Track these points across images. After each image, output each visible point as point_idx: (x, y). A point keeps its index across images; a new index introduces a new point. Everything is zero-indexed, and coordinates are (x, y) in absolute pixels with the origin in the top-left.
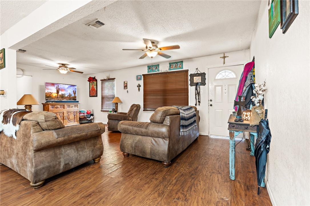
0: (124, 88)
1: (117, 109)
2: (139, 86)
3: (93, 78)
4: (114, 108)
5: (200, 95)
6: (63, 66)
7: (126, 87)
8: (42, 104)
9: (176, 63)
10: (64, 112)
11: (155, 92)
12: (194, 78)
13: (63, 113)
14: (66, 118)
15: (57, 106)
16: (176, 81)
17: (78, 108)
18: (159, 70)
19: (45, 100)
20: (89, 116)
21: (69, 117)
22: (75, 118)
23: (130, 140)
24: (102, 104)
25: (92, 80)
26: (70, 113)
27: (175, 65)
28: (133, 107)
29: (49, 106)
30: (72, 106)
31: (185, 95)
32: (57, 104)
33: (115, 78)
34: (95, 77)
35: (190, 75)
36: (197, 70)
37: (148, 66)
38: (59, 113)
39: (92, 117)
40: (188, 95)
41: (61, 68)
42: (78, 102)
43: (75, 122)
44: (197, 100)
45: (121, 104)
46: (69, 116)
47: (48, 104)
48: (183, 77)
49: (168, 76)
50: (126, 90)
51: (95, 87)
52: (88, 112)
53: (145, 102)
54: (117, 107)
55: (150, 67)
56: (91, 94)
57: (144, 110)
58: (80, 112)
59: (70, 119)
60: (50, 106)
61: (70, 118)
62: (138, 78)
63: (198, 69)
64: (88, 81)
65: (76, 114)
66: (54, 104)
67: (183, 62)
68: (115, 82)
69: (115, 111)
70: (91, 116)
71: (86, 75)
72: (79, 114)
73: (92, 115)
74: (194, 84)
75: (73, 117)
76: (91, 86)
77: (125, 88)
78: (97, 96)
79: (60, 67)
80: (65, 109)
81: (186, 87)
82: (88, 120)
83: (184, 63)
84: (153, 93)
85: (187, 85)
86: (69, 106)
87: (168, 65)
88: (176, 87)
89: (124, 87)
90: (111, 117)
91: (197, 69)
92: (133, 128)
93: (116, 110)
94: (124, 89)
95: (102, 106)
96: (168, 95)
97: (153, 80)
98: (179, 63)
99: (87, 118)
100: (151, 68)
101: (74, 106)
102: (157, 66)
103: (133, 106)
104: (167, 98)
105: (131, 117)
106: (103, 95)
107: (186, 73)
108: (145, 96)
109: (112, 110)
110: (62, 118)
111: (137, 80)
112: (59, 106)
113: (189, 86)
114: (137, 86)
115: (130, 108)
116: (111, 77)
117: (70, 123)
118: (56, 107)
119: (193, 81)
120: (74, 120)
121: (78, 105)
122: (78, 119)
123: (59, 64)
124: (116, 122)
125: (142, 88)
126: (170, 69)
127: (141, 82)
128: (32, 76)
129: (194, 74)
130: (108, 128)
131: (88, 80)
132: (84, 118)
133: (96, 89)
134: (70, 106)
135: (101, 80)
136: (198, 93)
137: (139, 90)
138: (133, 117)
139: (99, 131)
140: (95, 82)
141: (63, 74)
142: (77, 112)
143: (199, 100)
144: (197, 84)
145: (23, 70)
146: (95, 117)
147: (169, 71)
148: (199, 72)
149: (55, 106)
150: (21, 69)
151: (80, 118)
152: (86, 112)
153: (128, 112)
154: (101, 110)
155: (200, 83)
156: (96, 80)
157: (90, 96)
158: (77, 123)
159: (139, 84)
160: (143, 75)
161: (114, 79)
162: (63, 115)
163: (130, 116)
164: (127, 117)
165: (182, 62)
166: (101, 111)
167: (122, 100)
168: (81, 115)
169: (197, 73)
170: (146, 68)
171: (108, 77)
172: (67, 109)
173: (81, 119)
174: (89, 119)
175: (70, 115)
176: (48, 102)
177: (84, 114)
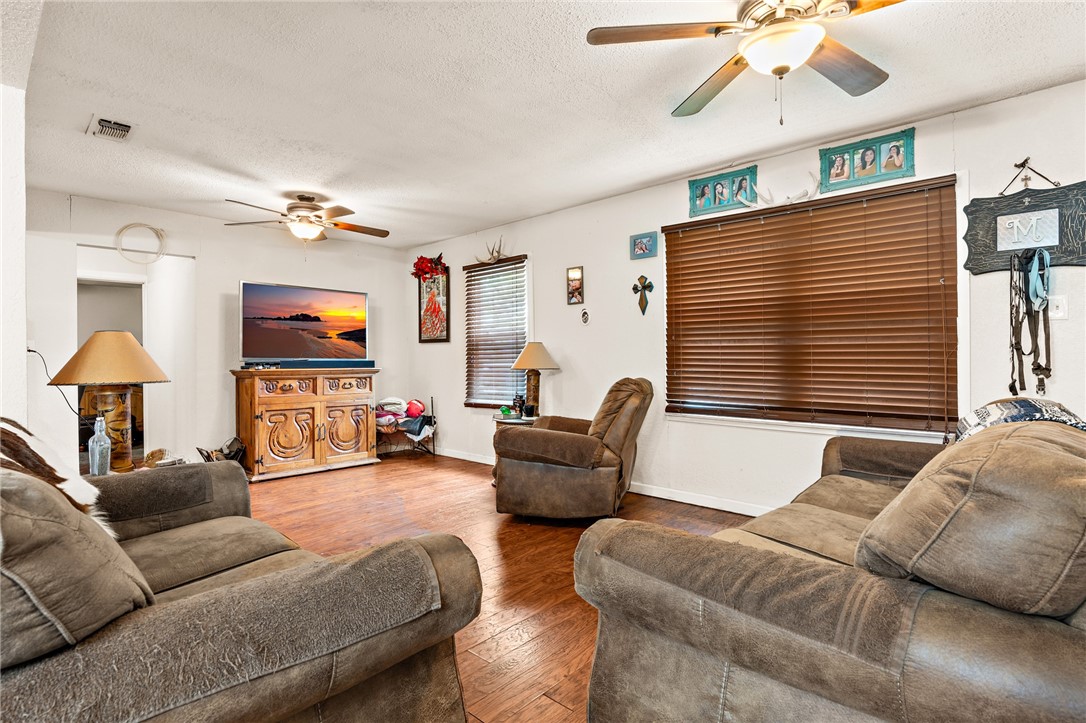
0: (569, 299)
1: (536, 399)
2: (643, 287)
3: (431, 261)
4: (520, 393)
5: (1052, 324)
6: (305, 203)
7: (576, 292)
8: (233, 372)
9: (867, 145)
10: (313, 409)
11: (732, 316)
12: (1003, 221)
13: (311, 411)
14: (323, 432)
15: (288, 383)
16: (865, 247)
17: (371, 390)
18: (754, 197)
19: (241, 358)
20: (418, 427)
21: (334, 430)
22: (358, 432)
23: (679, 696)
24: (470, 375)
25: (429, 268)
26: (339, 413)
27: (857, 157)
28: (623, 395)
29: (254, 381)
30: (347, 381)
31: (929, 329)
32: (287, 373)
33: (525, 257)
34: (440, 257)
35: (966, 209)
36: (1026, 172)
37: (692, 184)
38: (294, 412)
39: (427, 431)
40: (952, 329)
41: (293, 215)
42: (371, 364)
43: (358, 450)
44: (1028, 361)
45: (553, 374)
46: (333, 424)
47: (252, 376)
48: (920, 224)
49: (813, 225)
50: (579, 309)
51: (441, 299)
52: (413, 410)
53: (679, 366)
54: (537, 388)
55: (700, 186)
56: (427, 329)
57: (669, 410)
58: (380, 411)
59: (338, 438)
60: (259, 384)
61: (340, 434)
62: (641, 247)
63: (1031, 164)
64: (416, 274)
65: (364, 417)
66: (273, 373)
67: (913, 137)
68: (527, 272)
69: (527, 406)
70: (426, 426)
71: (406, 249)
72: (377, 417)
73: (429, 421)
74: (1001, 263)
75: (353, 432)
76: (425, 300)
77: (574, 300)
78: (447, 340)
79: (291, 209)
80: (320, 396)
81: (937, 280)
82: (411, 441)
83: (919, 142)
84: (722, 322)
85: (943, 271)
86: (335, 383)
87: (816, 164)
88: (866, 285)
89: (569, 293)
90: (512, 445)
91: (1023, 165)
92: (722, 610)
93: (531, 403)
94: (569, 304)
95: (469, 385)
96: (814, 332)
97: (719, 252)
98: (885, 147)
99: (409, 435)
100: (709, 191)
101: (354, 383)
102: (745, 174)
103: (623, 388)
104: (809, 347)
105: (612, 447)
106: (476, 332)
107: (940, 197)
108: (678, 336)
109: (511, 403)
110: (307, 433)
111: (634, 256)
112: (295, 384)
113: (963, 275)
114: (635, 289)
115: (607, 401)
116: (507, 253)
117: (339, 454)
118: (281, 389)
119: (995, 242)
120: (357, 442)
121: (374, 377)
122: (373, 440)
123: (288, 195)
124: (537, 473)
125: (658, 298)
126: (823, 185)
127: (656, 269)
128: (194, 258)
129: (1003, 197)
130: (493, 490)
131: (413, 270)
132: (398, 434)
133: (444, 309)
134: (341, 385)
135: (465, 268)
136: (1031, 314)
137: (643, 305)
138: (621, 450)
139: (429, 621)
140: (441, 278)
141: (305, 240)
142: (369, 410)
143: (1037, 356)
144: (1024, 260)
145: (159, 234)
146: (439, 431)
147: (819, 196)
148: (1037, 184)
149: (281, 384)
150: (152, 229)
151: (379, 434)
152: (405, 407)
153: (598, 422)
154: (464, 399)
155: (1049, 248)
156: (446, 270)
157: (421, 341)
158: (369, 457)
159: (643, 278)
160: (664, 229)
161: (521, 259)
162: (310, 422)
163: (607, 439)
164: (591, 446)
165: (909, 134)
166: (468, 405)
167: (557, 358)
168: (384, 420)
169: (1027, 192)
170: (684, 192)
171: (495, 254)
172: (326, 394)
173: (384, 438)
174: (417, 439)
175: (338, 420)
176: (252, 364)
177: (395, 414)
